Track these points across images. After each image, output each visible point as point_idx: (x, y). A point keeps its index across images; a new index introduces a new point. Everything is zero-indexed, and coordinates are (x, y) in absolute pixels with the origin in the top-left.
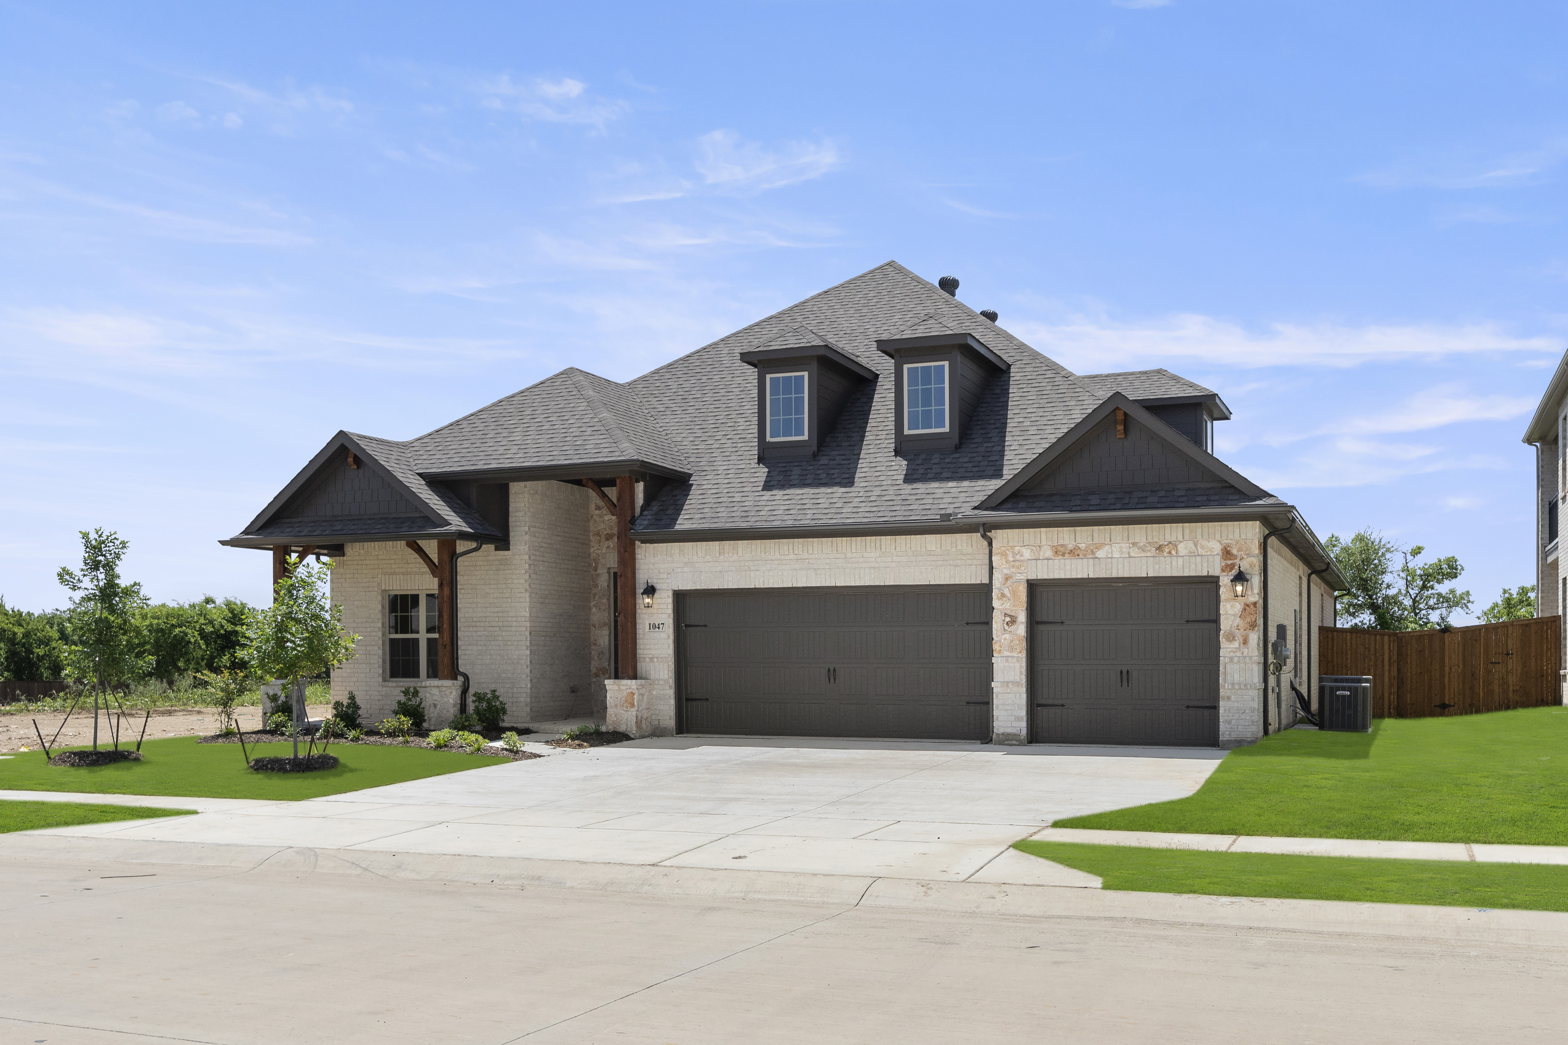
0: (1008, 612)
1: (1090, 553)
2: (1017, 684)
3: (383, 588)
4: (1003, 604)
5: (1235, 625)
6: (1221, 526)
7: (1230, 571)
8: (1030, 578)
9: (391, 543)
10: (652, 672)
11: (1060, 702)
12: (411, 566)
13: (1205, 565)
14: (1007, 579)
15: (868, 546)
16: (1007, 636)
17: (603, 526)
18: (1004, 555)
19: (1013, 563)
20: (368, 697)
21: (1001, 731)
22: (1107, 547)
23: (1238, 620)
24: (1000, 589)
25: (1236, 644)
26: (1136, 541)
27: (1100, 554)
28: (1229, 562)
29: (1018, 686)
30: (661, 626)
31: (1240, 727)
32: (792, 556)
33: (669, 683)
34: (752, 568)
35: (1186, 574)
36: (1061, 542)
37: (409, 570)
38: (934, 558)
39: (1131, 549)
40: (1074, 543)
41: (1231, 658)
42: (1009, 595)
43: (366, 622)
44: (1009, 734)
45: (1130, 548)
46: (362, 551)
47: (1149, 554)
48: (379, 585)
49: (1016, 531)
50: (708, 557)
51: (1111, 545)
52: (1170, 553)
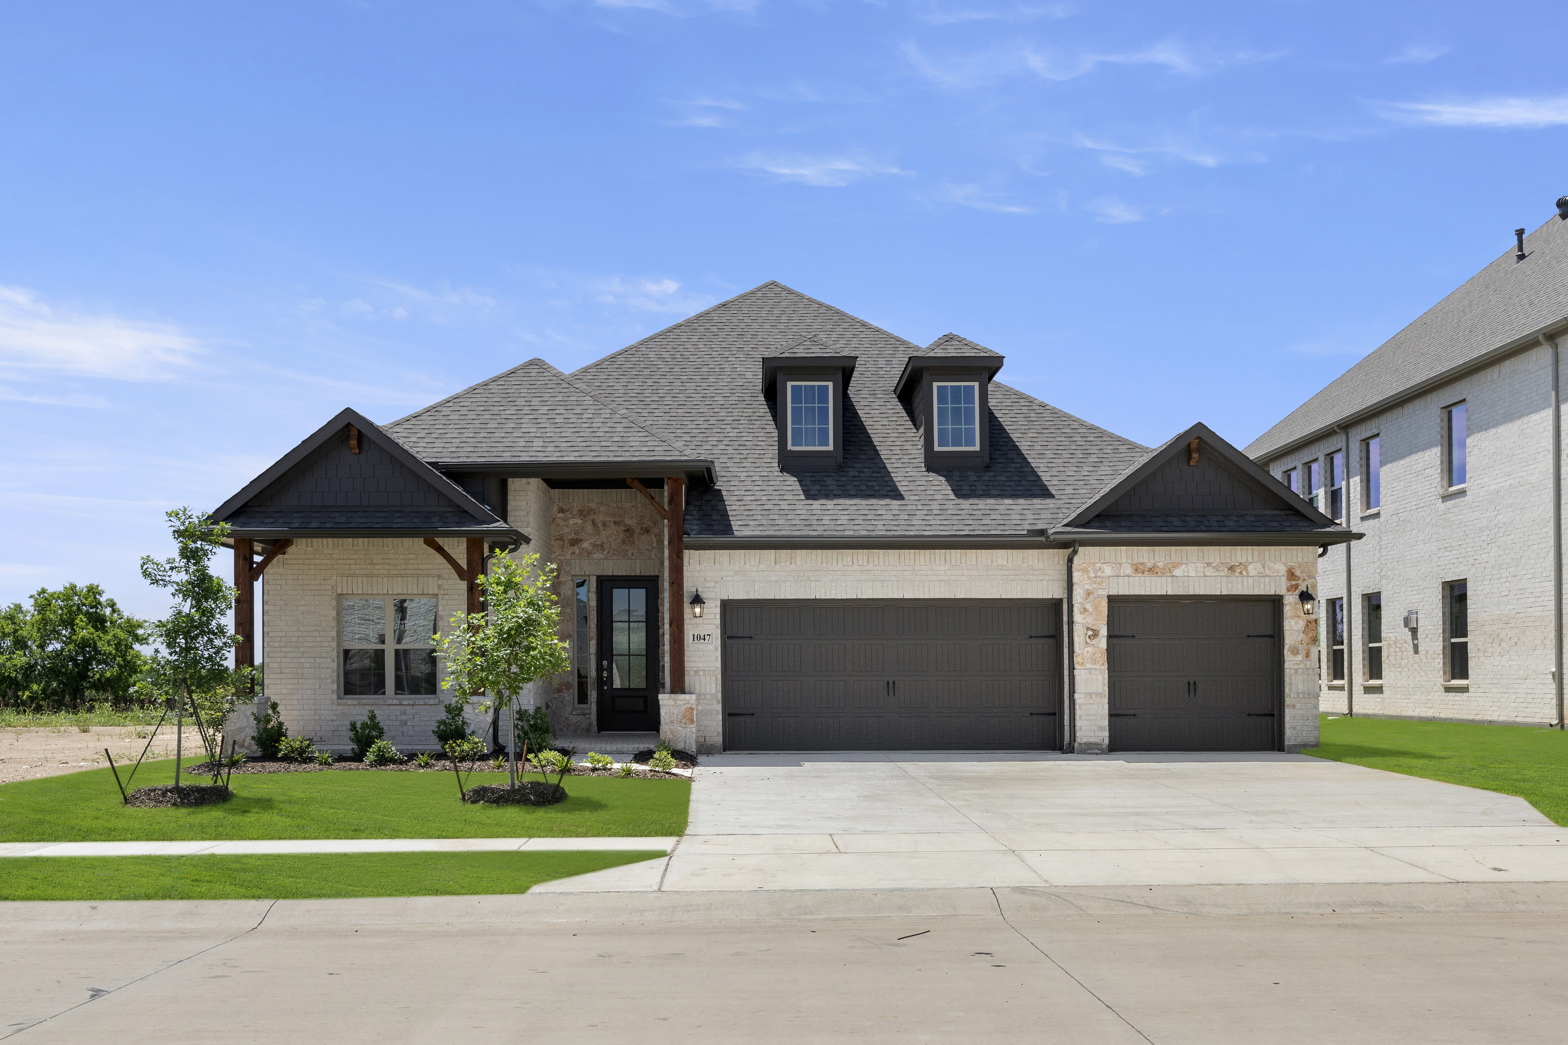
0: (1090, 626)
1: (1167, 571)
2: (1098, 694)
3: (339, 592)
4: (1085, 618)
5: (1299, 640)
6: (1286, 549)
7: (1295, 591)
8: (1111, 593)
9: (350, 540)
10: (697, 686)
11: (1132, 712)
12: (377, 567)
13: (1273, 585)
14: (1088, 594)
15: (938, 558)
16: (1090, 649)
17: (567, 530)
18: (1085, 571)
19: (1094, 579)
20: (317, 717)
21: (1084, 740)
22: (1184, 566)
23: (1302, 635)
24: (1081, 604)
25: (1300, 657)
26: (1211, 561)
27: (1177, 572)
28: (1294, 583)
29: (1101, 697)
30: (707, 637)
31: (1304, 732)
32: (856, 567)
33: (717, 698)
34: (812, 578)
35: (1256, 593)
36: (1141, 560)
37: (375, 572)
38: (1006, 573)
39: (1206, 569)
40: (1153, 561)
41: (1296, 670)
42: (1091, 610)
43: (315, 631)
44: (1091, 744)
45: (1205, 567)
46: (309, 549)
47: (1222, 574)
48: (333, 589)
49: (1097, 549)
50: (762, 566)
51: (1187, 564)
52: (1241, 573)
